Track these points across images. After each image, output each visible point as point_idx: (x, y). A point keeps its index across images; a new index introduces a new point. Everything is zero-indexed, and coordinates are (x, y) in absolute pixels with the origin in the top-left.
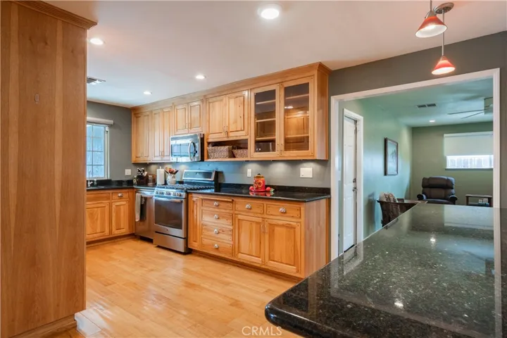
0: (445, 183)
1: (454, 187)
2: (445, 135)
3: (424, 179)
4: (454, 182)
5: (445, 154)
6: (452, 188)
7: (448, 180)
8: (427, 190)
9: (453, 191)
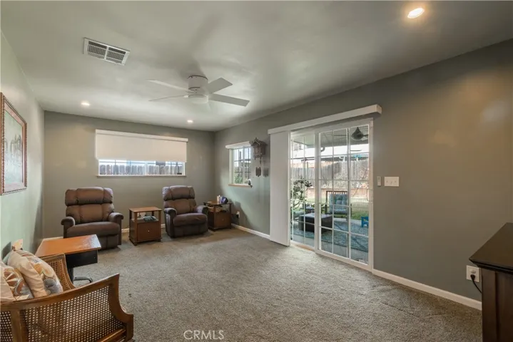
0: (101, 196)
1: (113, 201)
2: (97, 131)
3: (68, 192)
4: (112, 194)
5: (97, 156)
6: (111, 203)
7: (105, 192)
8: (75, 210)
9: (112, 206)
